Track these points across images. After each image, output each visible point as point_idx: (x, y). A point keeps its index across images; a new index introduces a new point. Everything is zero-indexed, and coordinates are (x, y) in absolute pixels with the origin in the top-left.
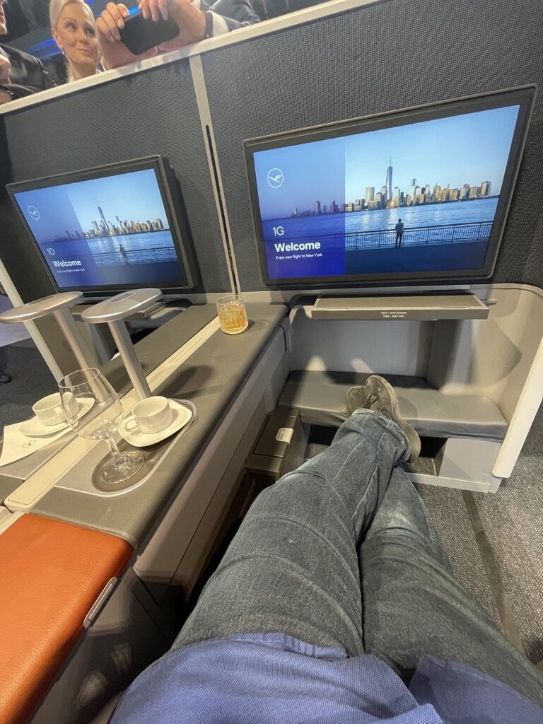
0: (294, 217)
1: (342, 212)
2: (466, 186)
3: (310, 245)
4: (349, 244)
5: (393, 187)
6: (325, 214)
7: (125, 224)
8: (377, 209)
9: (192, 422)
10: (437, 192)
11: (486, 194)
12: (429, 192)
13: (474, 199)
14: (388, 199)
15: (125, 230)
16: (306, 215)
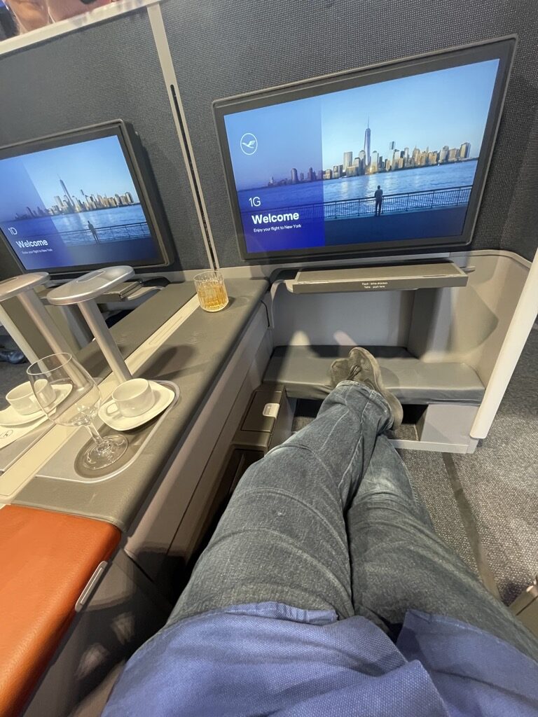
0: (270, 186)
1: (319, 180)
2: (445, 148)
3: (288, 215)
4: (328, 213)
5: (371, 151)
6: (304, 182)
7: (91, 198)
8: (355, 176)
9: (175, 403)
10: (417, 155)
11: (465, 157)
12: (408, 156)
13: (453, 162)
14: (367, 164)
15: (92, 205)
16: (283, 184)
